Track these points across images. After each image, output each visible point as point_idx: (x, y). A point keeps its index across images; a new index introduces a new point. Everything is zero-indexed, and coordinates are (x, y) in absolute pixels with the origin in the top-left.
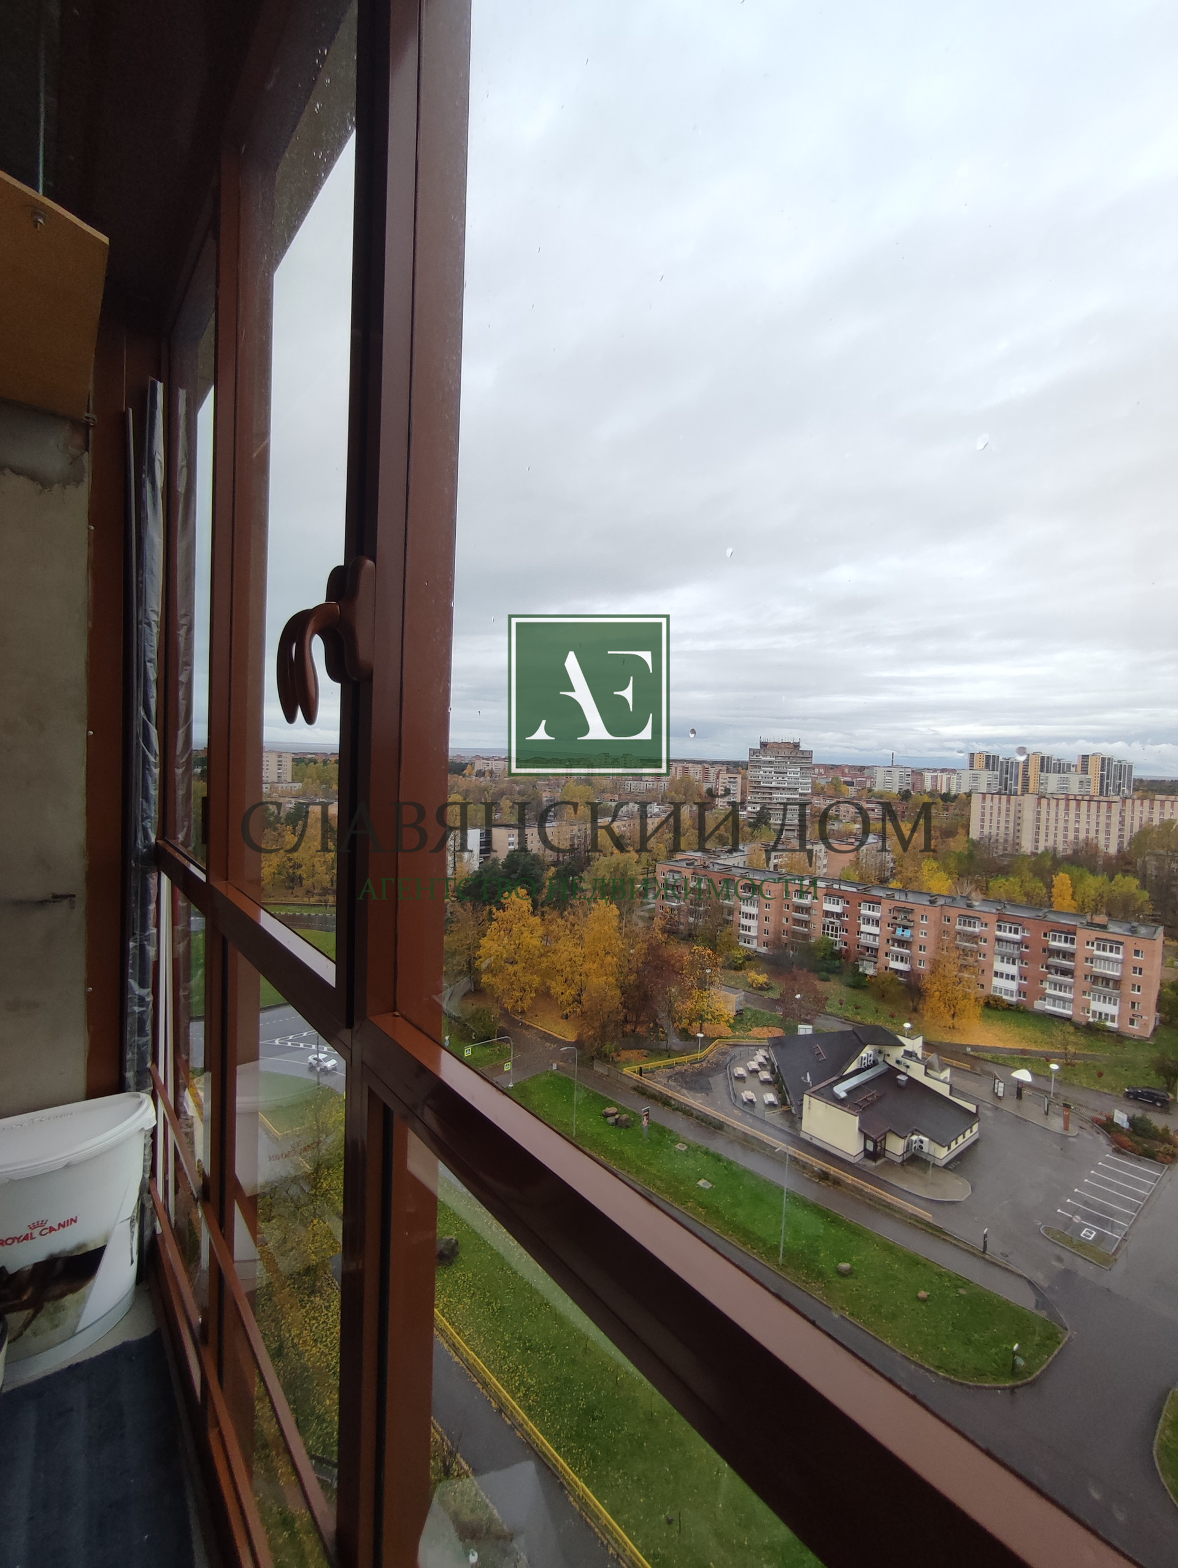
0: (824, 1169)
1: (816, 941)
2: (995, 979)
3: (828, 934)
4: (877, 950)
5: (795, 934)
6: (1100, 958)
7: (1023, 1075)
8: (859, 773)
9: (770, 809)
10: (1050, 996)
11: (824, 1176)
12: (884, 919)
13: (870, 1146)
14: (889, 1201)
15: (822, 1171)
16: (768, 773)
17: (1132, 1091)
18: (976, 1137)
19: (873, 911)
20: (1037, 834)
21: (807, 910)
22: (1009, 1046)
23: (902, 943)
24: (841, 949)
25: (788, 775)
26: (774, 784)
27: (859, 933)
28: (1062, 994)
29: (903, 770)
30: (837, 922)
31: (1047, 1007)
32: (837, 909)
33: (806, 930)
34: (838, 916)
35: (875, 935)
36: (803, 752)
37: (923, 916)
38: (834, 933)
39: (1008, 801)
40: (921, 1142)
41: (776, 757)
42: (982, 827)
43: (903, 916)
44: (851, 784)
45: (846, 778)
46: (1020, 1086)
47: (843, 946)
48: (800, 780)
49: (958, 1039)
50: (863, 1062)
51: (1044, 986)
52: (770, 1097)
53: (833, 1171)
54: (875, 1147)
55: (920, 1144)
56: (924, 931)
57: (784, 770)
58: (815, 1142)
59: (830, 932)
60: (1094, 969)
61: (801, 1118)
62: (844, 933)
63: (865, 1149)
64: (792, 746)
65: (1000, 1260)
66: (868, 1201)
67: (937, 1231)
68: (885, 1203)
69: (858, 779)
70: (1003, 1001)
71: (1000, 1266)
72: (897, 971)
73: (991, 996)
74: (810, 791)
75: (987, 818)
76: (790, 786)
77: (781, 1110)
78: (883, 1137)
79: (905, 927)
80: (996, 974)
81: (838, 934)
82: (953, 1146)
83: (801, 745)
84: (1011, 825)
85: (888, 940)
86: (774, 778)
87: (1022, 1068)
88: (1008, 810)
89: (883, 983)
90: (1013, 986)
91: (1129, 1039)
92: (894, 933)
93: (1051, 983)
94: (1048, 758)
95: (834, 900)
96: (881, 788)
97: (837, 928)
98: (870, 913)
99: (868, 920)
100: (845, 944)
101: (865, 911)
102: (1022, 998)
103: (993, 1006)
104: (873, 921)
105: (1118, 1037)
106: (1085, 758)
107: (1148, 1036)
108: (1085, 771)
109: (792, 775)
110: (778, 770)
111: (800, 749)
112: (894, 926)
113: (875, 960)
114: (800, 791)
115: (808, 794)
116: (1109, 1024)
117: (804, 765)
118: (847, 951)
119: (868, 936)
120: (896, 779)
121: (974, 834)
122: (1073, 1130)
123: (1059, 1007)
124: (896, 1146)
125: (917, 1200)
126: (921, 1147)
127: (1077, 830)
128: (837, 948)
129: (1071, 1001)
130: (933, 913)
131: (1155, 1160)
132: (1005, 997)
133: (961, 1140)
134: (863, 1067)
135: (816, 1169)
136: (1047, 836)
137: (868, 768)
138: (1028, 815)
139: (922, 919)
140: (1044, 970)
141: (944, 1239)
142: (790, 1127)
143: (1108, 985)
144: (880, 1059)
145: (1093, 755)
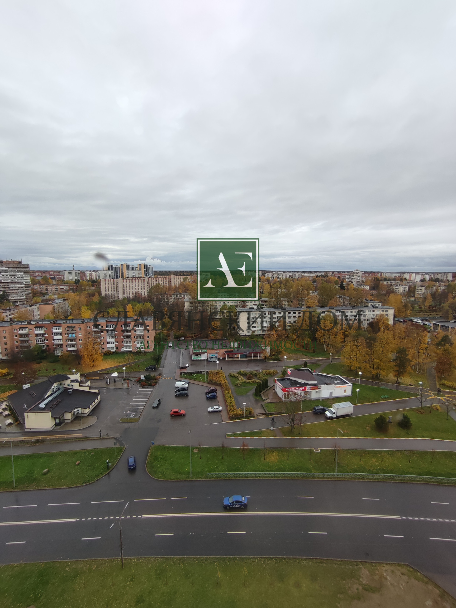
0: (37, 439)
1: (33, 348)
2: (108, 345)
3: (39, 343)
4: (62, 345)
5: (22, 347)
6: (138, 330)
7: (115, 374)
8: (58, 274)
9: (9, 293)
10: (125, 346)
11: (37, 441)
12: (64, 332)
13: (57, 421)
14: (66, 437)
15: (36, 440)
16: (5, 276)
17: (147, 368)
18: (100, 400)
19: (58, 330)
20: (124, 292)
21: (27, 335)
22: (113, 366)
23: (72, 340)
24: (46, 348)
25: (17, 276)
26: (9, 281)
27: (53, 340)
28: (128, 344)
29: (76, 272)
30: (43, 338)
31: (125, 350)
32: (42, 332)
33: (28, 344)
34: (43, 335)
35: (60, 339)
36: (24, 265)
37: (79, 328)
38: (42, 342)
39: (114, 281)
40: (78, 410)
41: (9, 268)
42: (106, 291)
43: (71, 329)
44: (54, 278)
45: (51, 276)
46: (114, 378)
47: (47, 347)
48: (24, 278)
49: (95, 370)
50: (53, 390)
51: (123, 343)
52: (9, 421)
53: (41, 438)
54: (60, 420)
55: (78, 411)
56: (80, 333)
57: (15, 274)
58: (32, 430)
59: (40, 342)
60: (137, 334)
61: (25, 423)
62: (47, 341)
63: (56, 423)
64: (17, 263)
65: (106, 436)
66: (57, 442)
67: (85, 438)
68: (64, 439)
69: (57, 276)
70: (111, 351)
71: (106, 439)
72: (71, 351)
73: (107, 351)
74: (30, 283)
75: (107, 288)
76: (19, 281)
77: (15, 424)
78: (63, 415)
79: (73, 334)
80: (108, 343)
81: (44, 342)
82: (91, 407)
83: (22, 262)
84: (115, 290)
85: (66, 340)
86: (9, 278)
87: (114, 372)
88: (114, 284)
89: (65, 357)
90: (113, 345)
91: (147, 353)
92: (68, 337)
93: (125, 341)
94: (129, 265)
95: (39, 329)
96: (68, 280)
97: (43, 340)
98: (57, 331)
99: (56, 334)
100: (48, 346)
101: (55, 331)
102: (117, 349)
103: (107, 354)
104: (59, 334)
105: (145, 353)
106: (140, 264)
107: (152, 350)
108: (140, 269)
109: (19, 276)
110: (10, 274)
111: (22, 264)
112: (68, 334)
113: (62, 349)
114: (25, 283)
115: (30, 284)
116: (142, 350)
117: (25, 271)
118: (49, 348)
119: (58, 340)
120: (74, 276)
121: (103, 294)
122: (130, 386)
123: (128, 349)
124: (68, 416)
125: (77, 432)
126: (78, 412)
127: (136, 289)
128: (44, 348)
129: (131, 346)
130: (83, 326)
131: (151, 386)
132: (111, 350)
133: (93, 404)
134: (53, 392)
135: (33, 441)
136: (127, 292)
137: (62, 271)
138: (120, 286)
139: (79, 329)
140: (123, 338)
141: (87, 440)
142: (20, 429)
143: (141, 338)
144: (61, 387)
145: (142, 264)
